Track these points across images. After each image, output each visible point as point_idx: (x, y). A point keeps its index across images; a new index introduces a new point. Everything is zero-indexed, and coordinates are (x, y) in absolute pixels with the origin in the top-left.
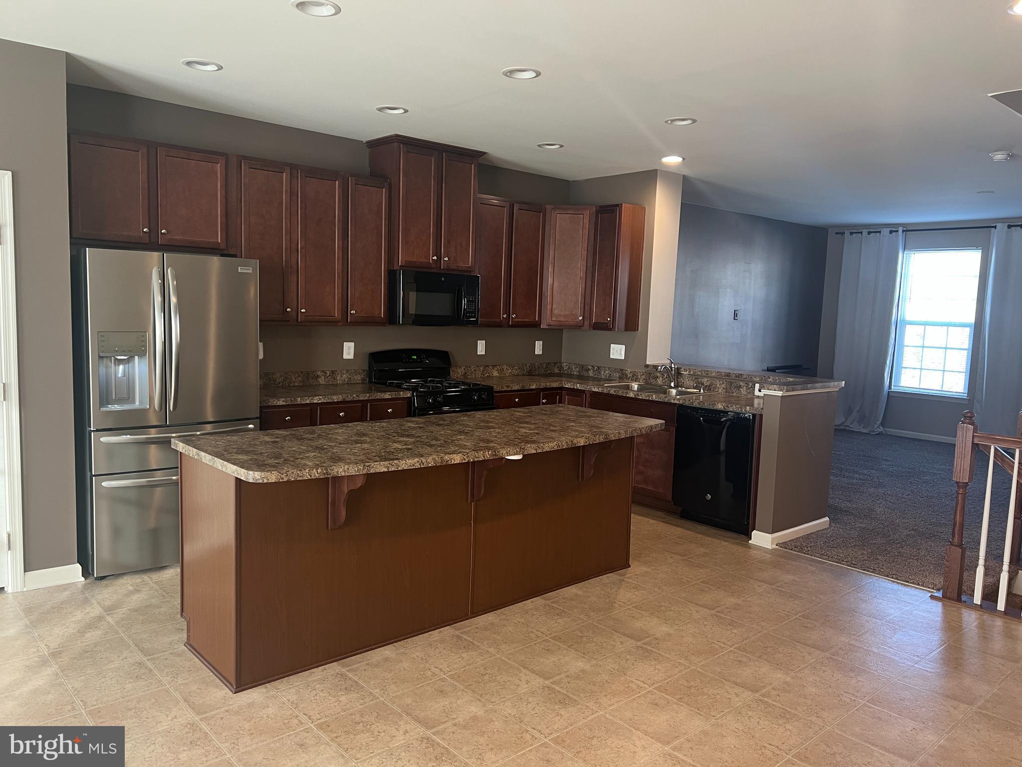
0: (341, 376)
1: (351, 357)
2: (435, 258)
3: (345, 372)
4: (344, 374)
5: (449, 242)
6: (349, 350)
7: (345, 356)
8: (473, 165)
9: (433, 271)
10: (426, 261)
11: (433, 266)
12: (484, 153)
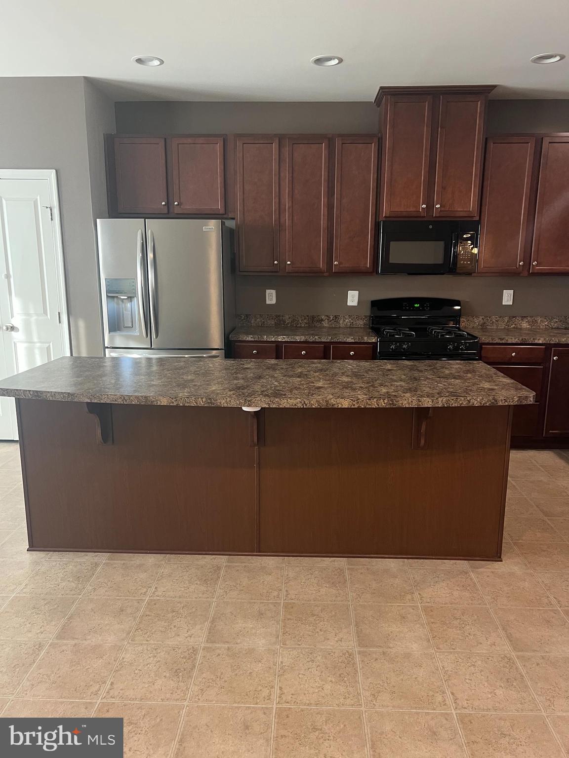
0: (344, 321)
1: (355, 303)
2: (424, 206)
3: (347, 317)
4: (346, 319)
5: (444, 188)
6: (353, 298)
7: (350, 303)
8: (479, 103)
9: (423, 219)
10: (414, 210)
11: (422, 215)
12: (494, 87)
